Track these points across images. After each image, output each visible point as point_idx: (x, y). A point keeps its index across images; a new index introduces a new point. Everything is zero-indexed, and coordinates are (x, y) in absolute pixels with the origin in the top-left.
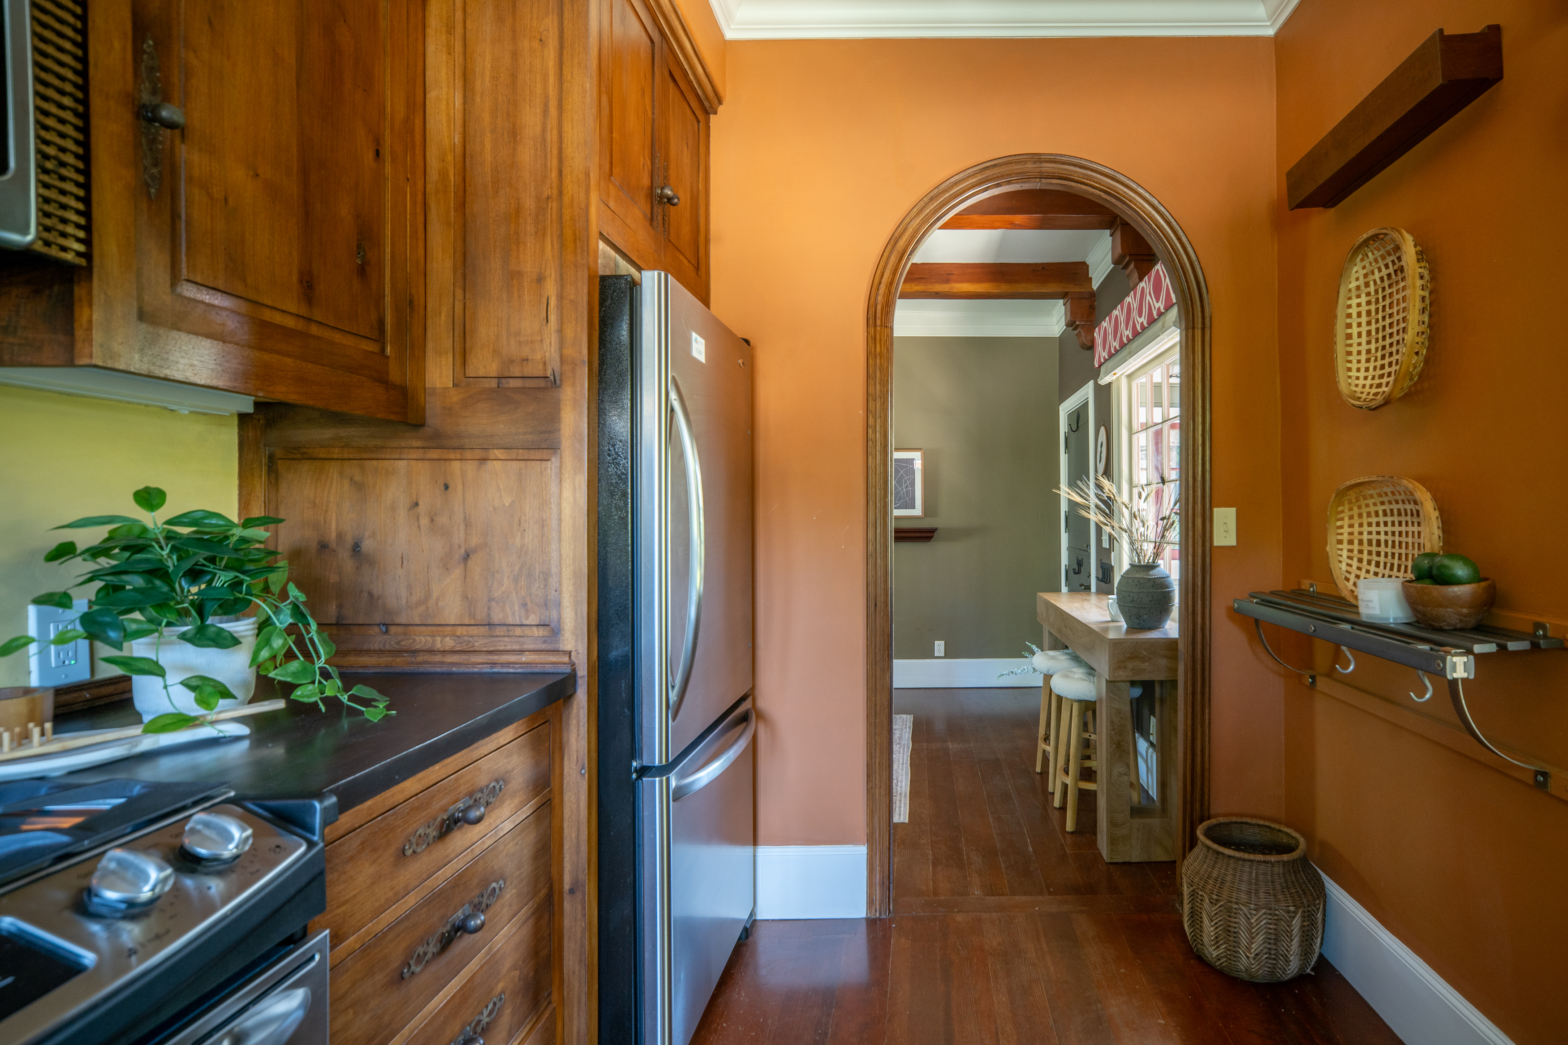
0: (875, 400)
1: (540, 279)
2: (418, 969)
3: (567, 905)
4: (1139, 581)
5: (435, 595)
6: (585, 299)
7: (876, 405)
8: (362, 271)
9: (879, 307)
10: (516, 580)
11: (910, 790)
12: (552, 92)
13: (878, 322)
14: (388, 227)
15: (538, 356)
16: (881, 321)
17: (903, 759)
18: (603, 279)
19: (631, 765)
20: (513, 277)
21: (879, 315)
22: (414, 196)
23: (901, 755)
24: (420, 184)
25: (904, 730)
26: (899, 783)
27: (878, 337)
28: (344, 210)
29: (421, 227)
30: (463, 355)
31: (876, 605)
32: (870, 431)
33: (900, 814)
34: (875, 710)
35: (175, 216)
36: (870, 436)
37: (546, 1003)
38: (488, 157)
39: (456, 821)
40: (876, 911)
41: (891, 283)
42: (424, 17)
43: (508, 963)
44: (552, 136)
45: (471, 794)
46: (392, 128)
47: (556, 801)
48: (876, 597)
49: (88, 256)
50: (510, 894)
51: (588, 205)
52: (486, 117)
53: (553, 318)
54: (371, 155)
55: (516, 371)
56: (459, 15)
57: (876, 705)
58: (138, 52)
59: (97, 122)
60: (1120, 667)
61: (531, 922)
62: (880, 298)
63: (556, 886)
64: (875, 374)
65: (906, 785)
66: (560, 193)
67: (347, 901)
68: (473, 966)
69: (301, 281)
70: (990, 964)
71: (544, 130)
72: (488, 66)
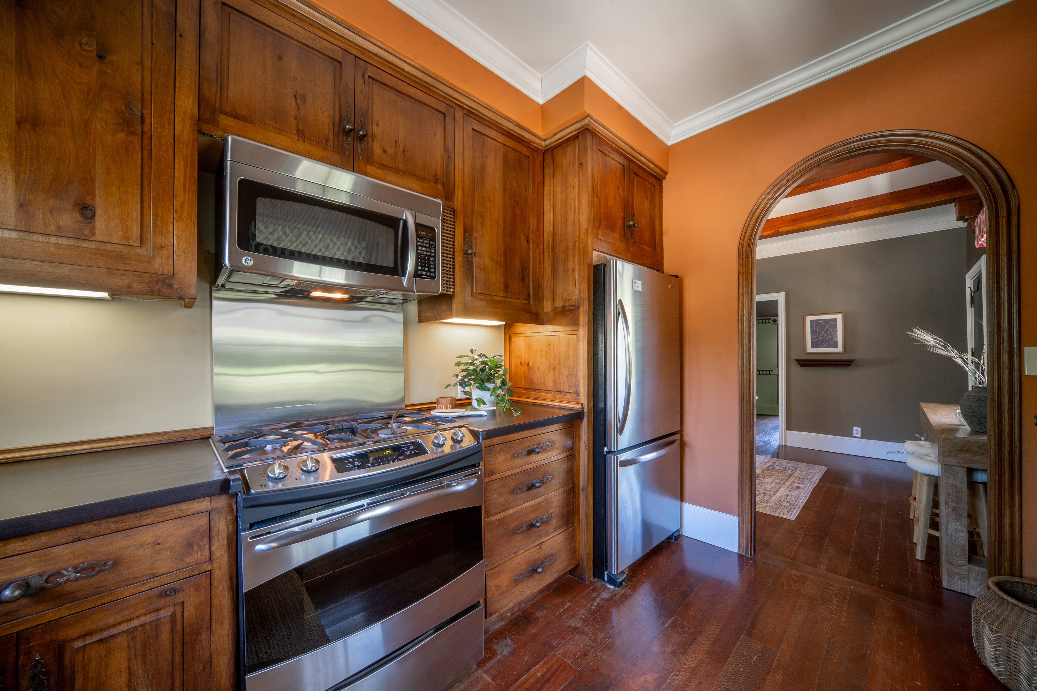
0: (743, 296)
1: (574, 271)
2: (519, 492)
3: (581, 494)
4: (979, 399)
5: (546, 380)
6: (587, 275)
7: (743, 298)
8: (523, 279)
9: (744, 249)
10: (567, 377)
11: (804, 505)
12: (577, 204)
13: (744, 256)
14: (531, 263)
15: (573, 298)
16: (746, 255)
17: (808, 489)
18: (595, 266)
19: (604, 449)
20: (566, 271)
21: (744, 252)
22: (540, 251)
23: (808, 486)
24: (542, 246)
25: (817, 474)
26: (798, 500)
27: (744, 264)
28: (517, 262)
29: (542, 260)
30: (553, 300)
31: (744, 398)
32: (740, 311)
33: (791, 515)
34: (743, 451)
35: (473, 276)
36: (740, 313)
37: (571, 525)
38: (559, 232)
39: (533, 451)
40: (743, 551)
41: (751, 235)
42: (543, 192)
43: (554, 505)
44: (577, 220)
45: (539, 444)
46: (532, 232)
47: (577, 456)
48: (744, 394)
49: (454, 292)
50: (555, 482)
51: (587, 241)
52: (559, 219)
53: (577, 284)
54: (525, 242)
55: (567, 304)
56: (552, 188)
57: (744, 448)
58: (465, 238)
59: (456, 259)
60: (949, 456)
61: (565, 494)
62: (745, 244)
63: (576, 486)
64: (743, 283)
65: (803, 502)
66: (579, 239)
67: (496, 464)
68: (540, 499)
69: (504, 286)
70: (800, 600)
71: (574, 218)
72: (559, 201)
